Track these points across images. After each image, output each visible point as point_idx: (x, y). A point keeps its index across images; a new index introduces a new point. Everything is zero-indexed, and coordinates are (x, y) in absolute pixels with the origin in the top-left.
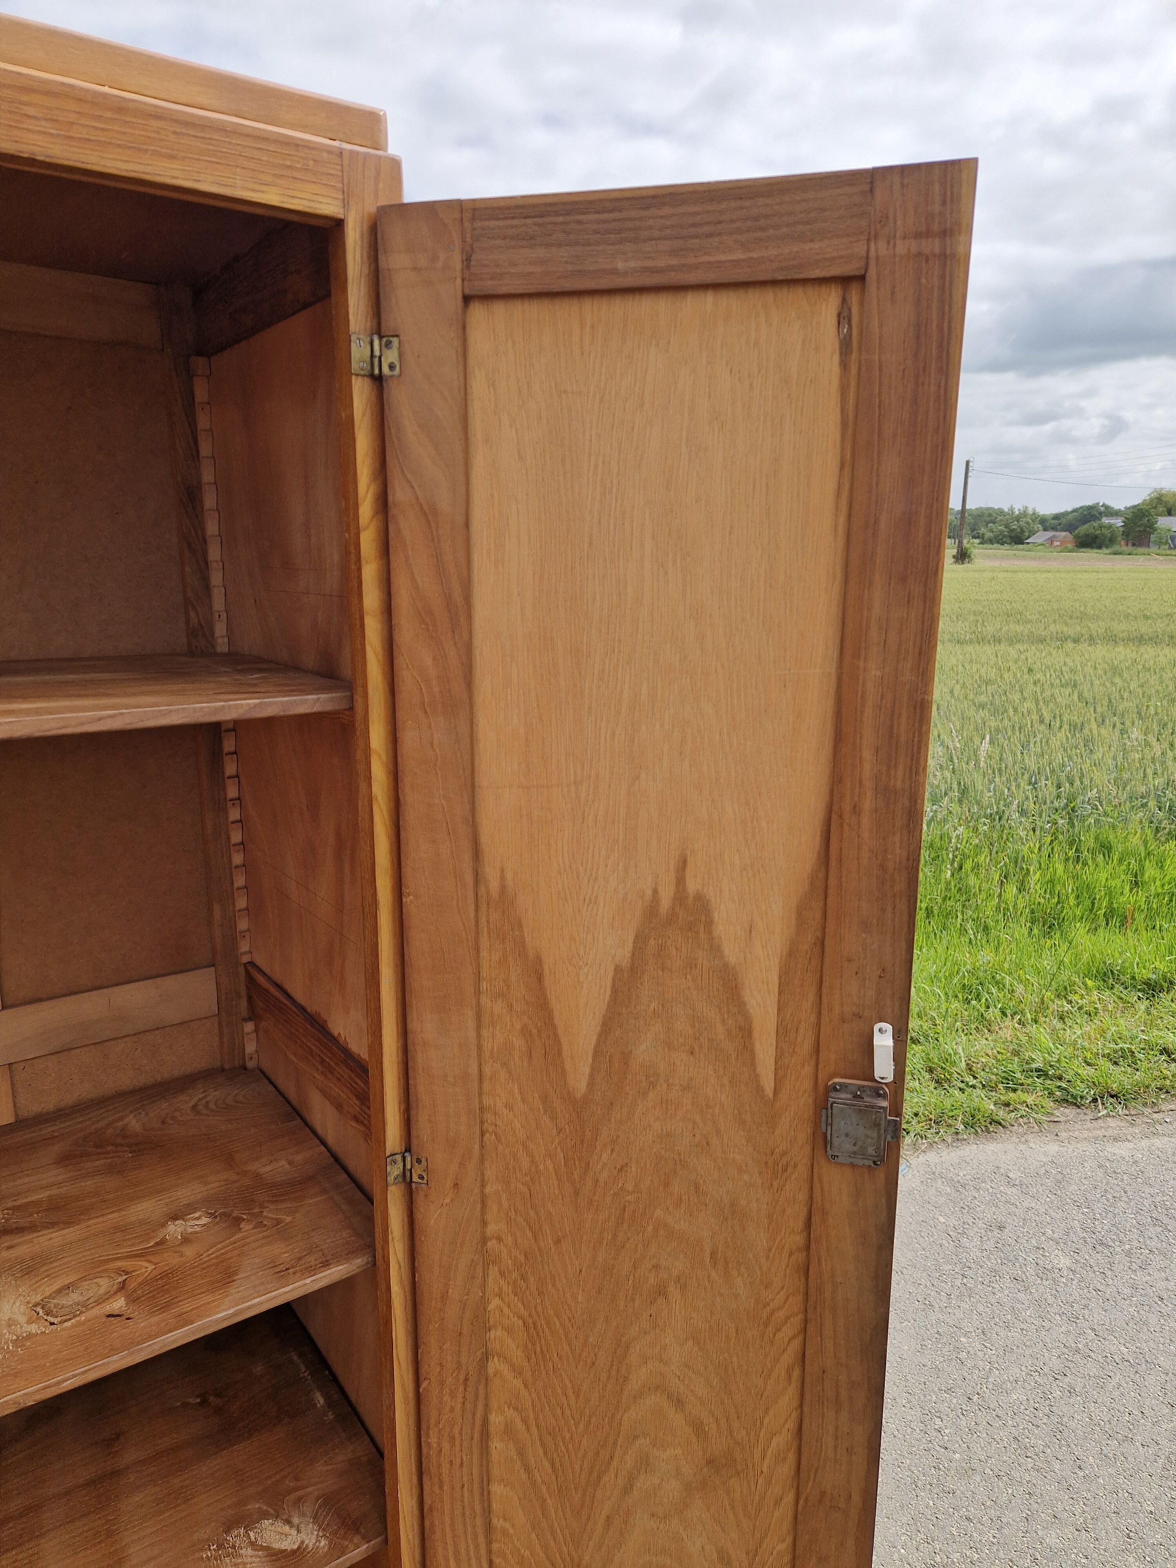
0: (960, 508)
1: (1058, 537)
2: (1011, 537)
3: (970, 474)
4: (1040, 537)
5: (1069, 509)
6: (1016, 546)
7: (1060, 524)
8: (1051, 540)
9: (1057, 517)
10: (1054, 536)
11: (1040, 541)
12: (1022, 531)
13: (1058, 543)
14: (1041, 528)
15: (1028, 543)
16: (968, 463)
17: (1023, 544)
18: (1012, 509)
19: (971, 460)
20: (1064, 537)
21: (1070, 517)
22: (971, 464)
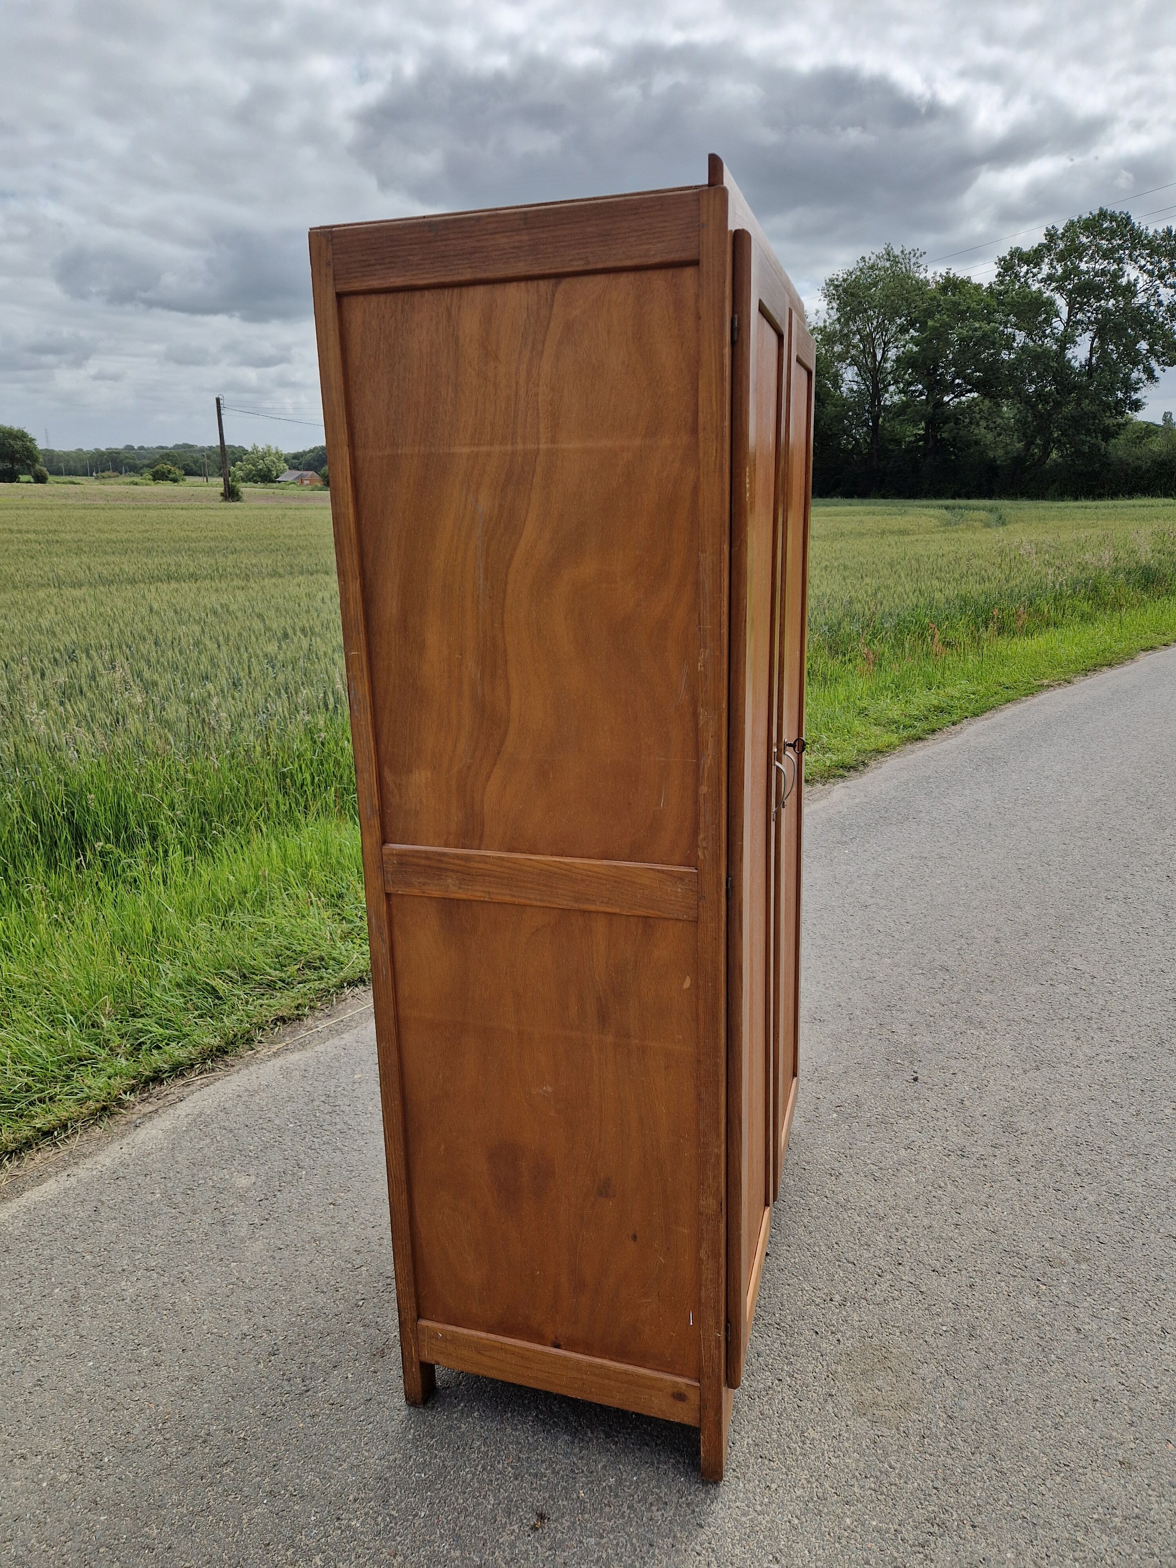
0: (219, 444)
1: (306, 475)
2: (260, 476)
3: (222, 412)
4: (289, 476)
5: (307, 450)
6: (269, 484)
7: (300, 464)
8: (301, 479)
9: (296, 456)
10: (301, 476)
11: (290, 480)
12: (270, 471)
13: (308, 482)
14: (287, 467)
15: (279, 482)
16: (218, 400)
17: (275, 482)
18: (255, 448)
19: (221, 397)
20: (312, 476)
21: (308, 457)
22: (221, 402)
